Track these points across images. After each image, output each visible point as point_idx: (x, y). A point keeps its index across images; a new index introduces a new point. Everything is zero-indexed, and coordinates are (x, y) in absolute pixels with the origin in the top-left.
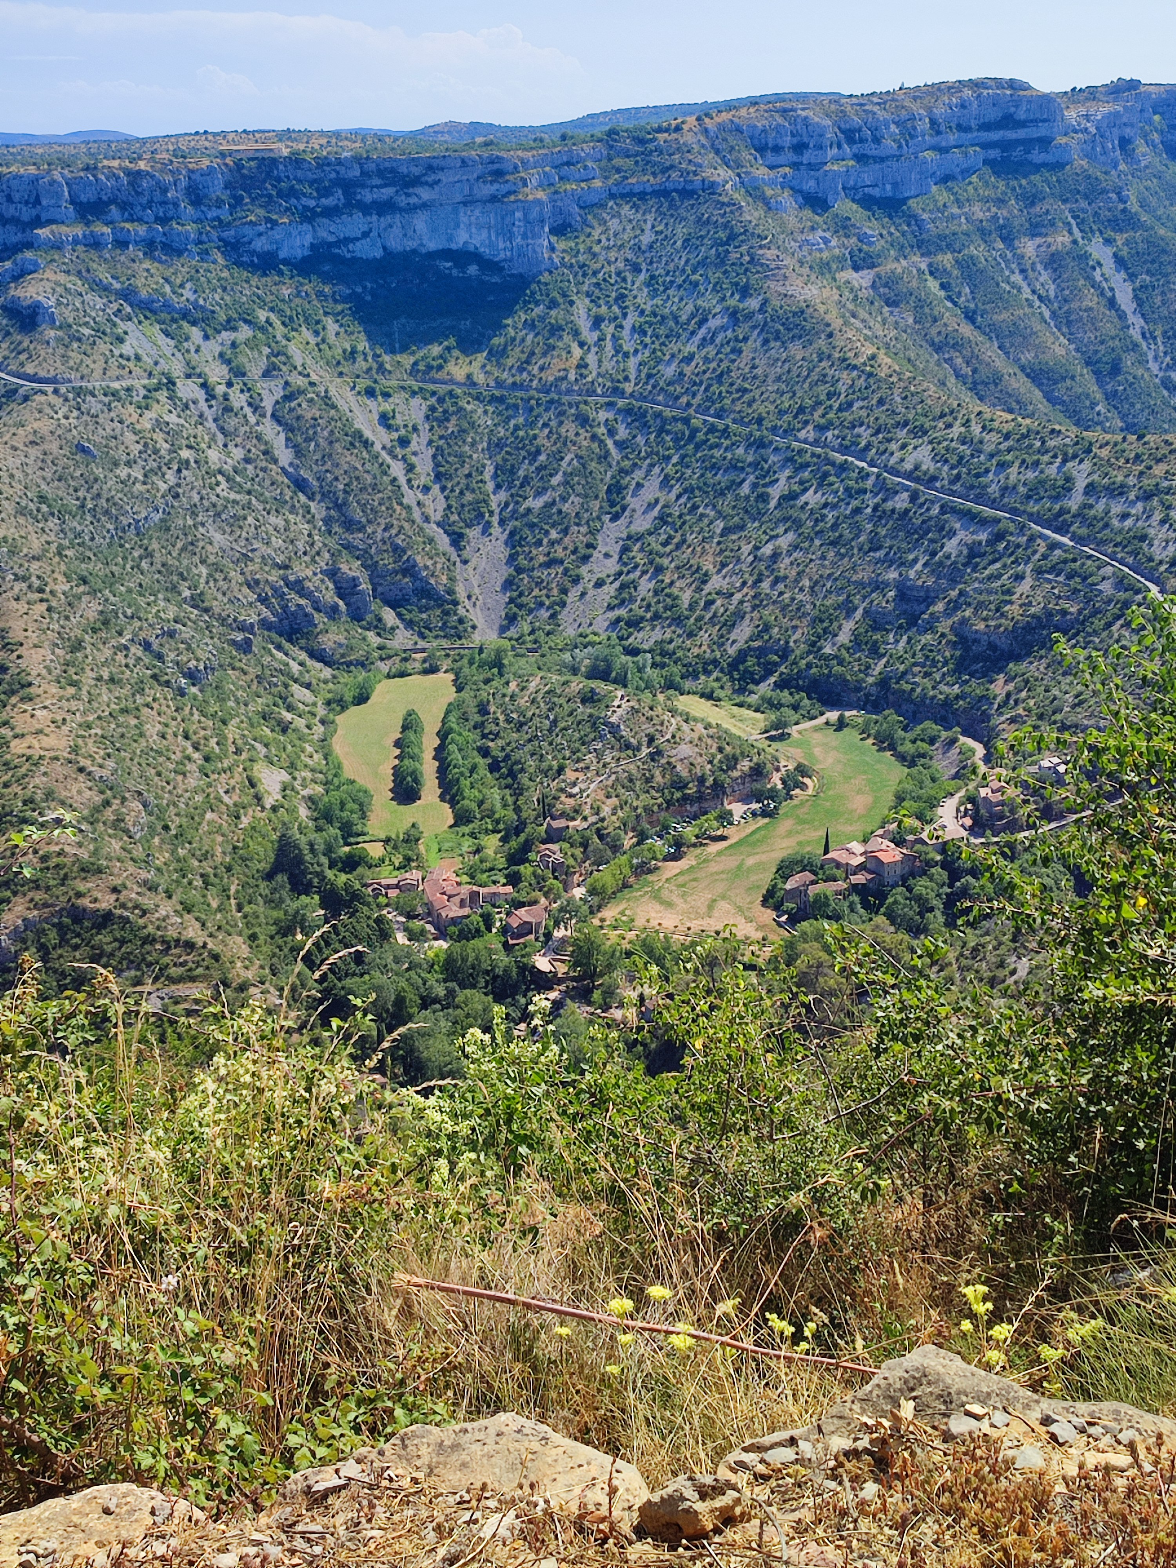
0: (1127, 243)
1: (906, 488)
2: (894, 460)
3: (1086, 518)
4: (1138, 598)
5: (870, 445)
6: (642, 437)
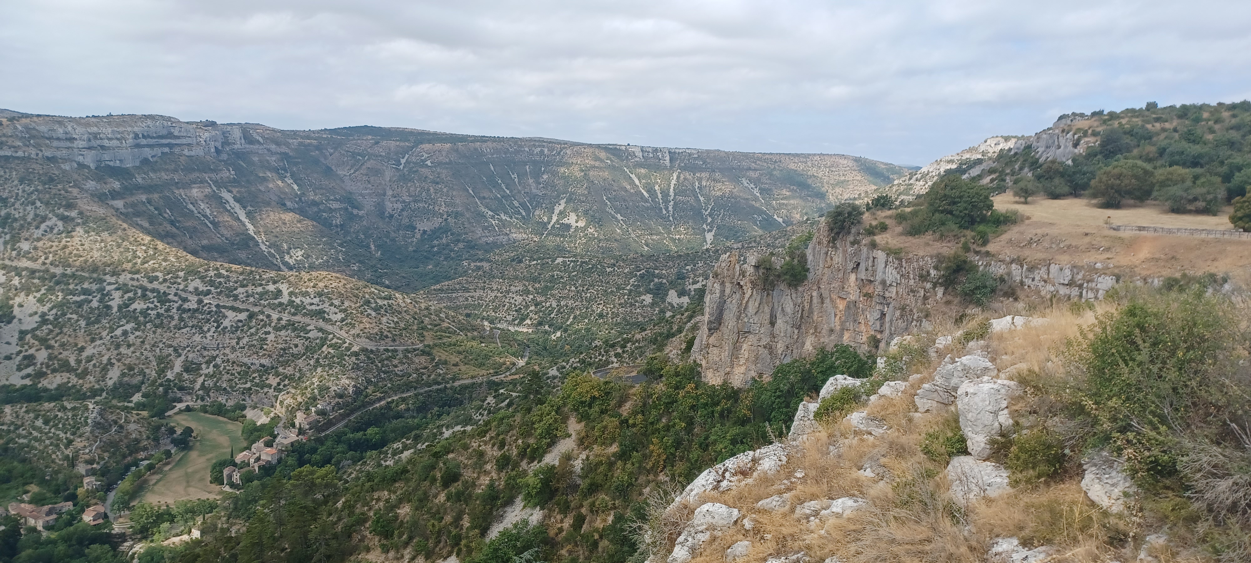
0: (239, 192)
1: (194, 298)
2: (181, 287)
3: (293, 306)
4: (331, 336)
5: (165, 280)
6: (16, 281)
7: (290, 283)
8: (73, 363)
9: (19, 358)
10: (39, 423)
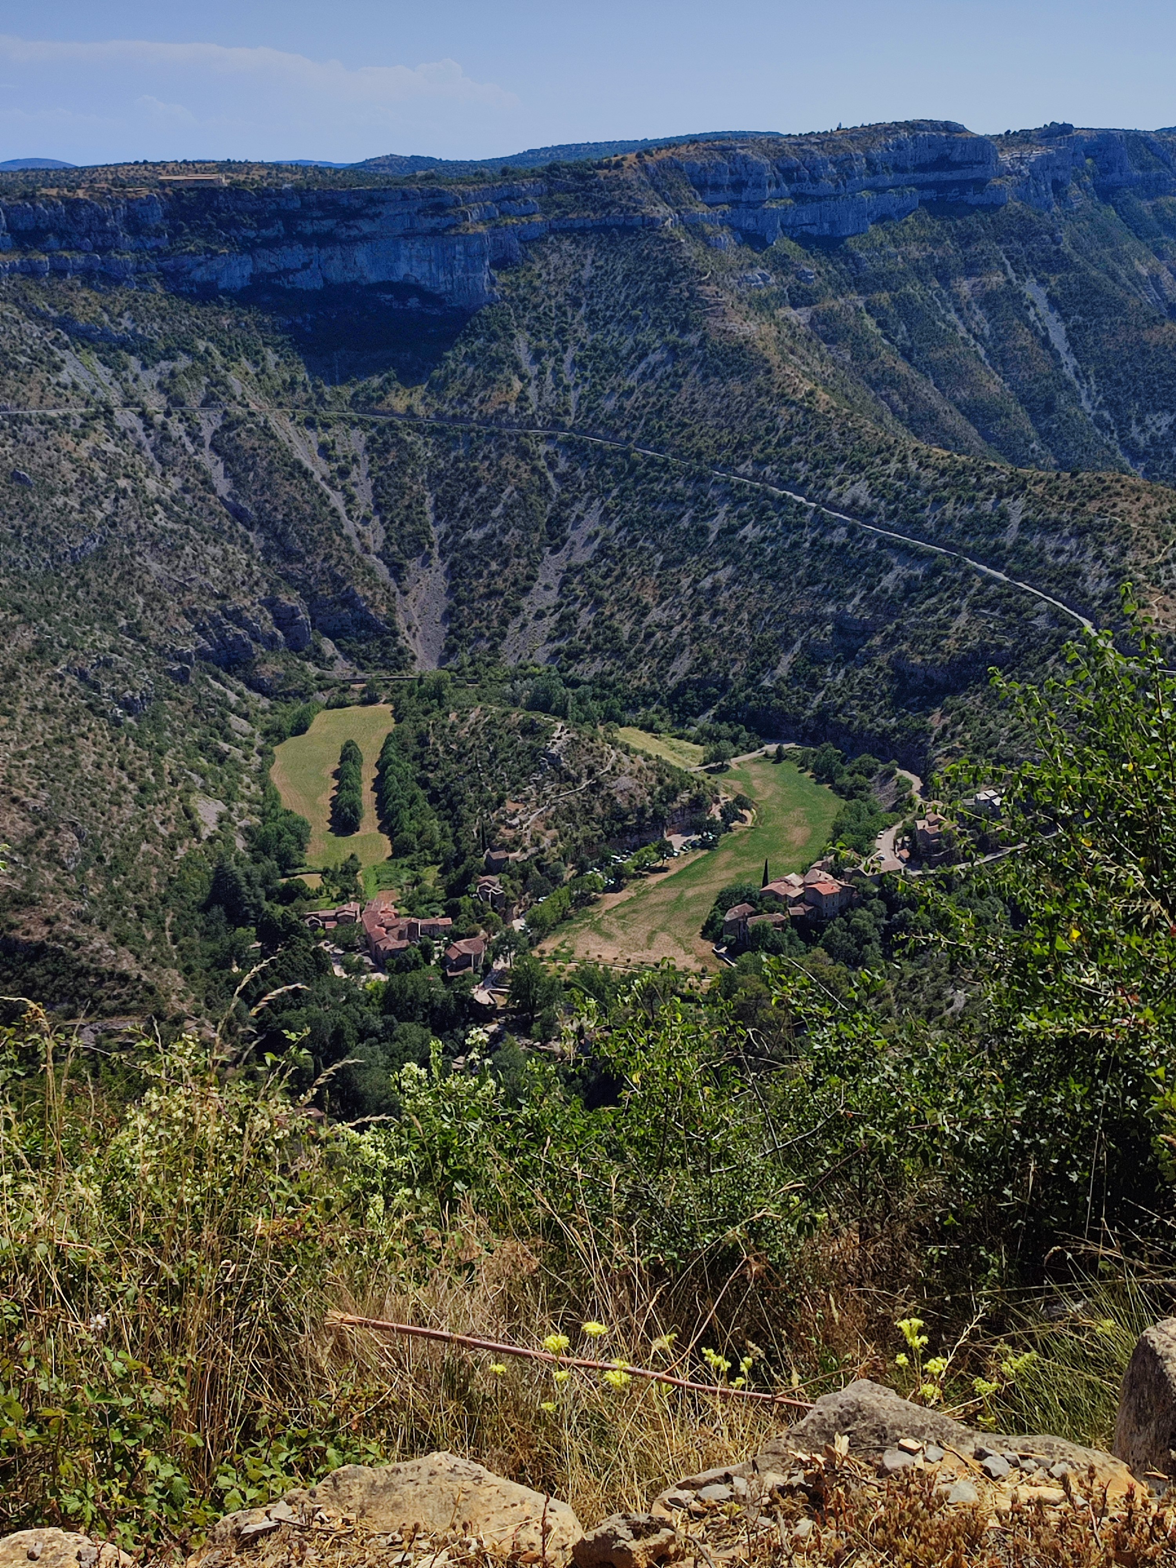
0: (1061, 283)
2: (831, 496)
3: (1021, 555)
4: (1073, 632)
8: (625, 636)
9: (556, 617)
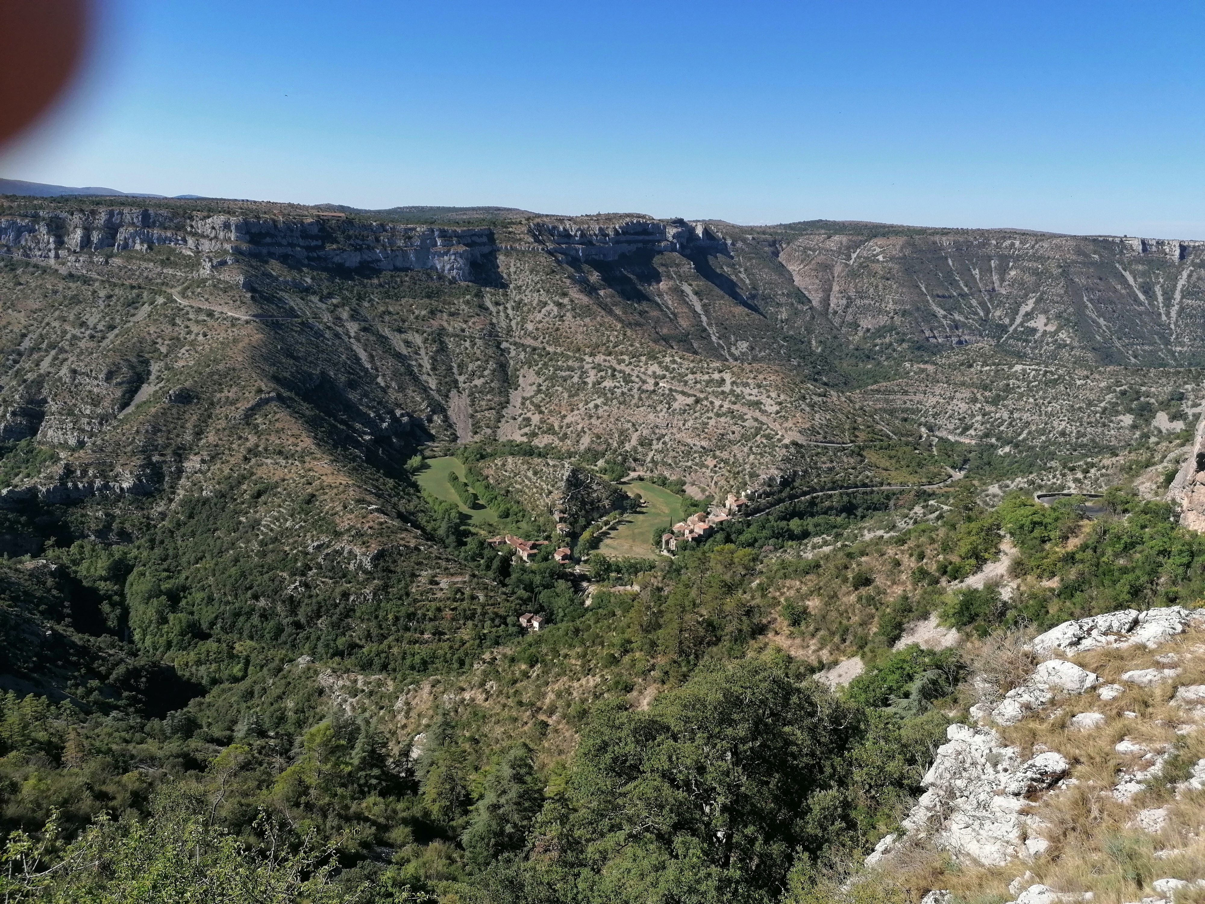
1: (651, 381)
2: (643, 370)
3: (734, 395)
4: (765, 427)
5: (630, 363)
6: (522, 356)
7: (733, 373)
8: (557, 428)
9: (520, 419)
10: (530, 474)
